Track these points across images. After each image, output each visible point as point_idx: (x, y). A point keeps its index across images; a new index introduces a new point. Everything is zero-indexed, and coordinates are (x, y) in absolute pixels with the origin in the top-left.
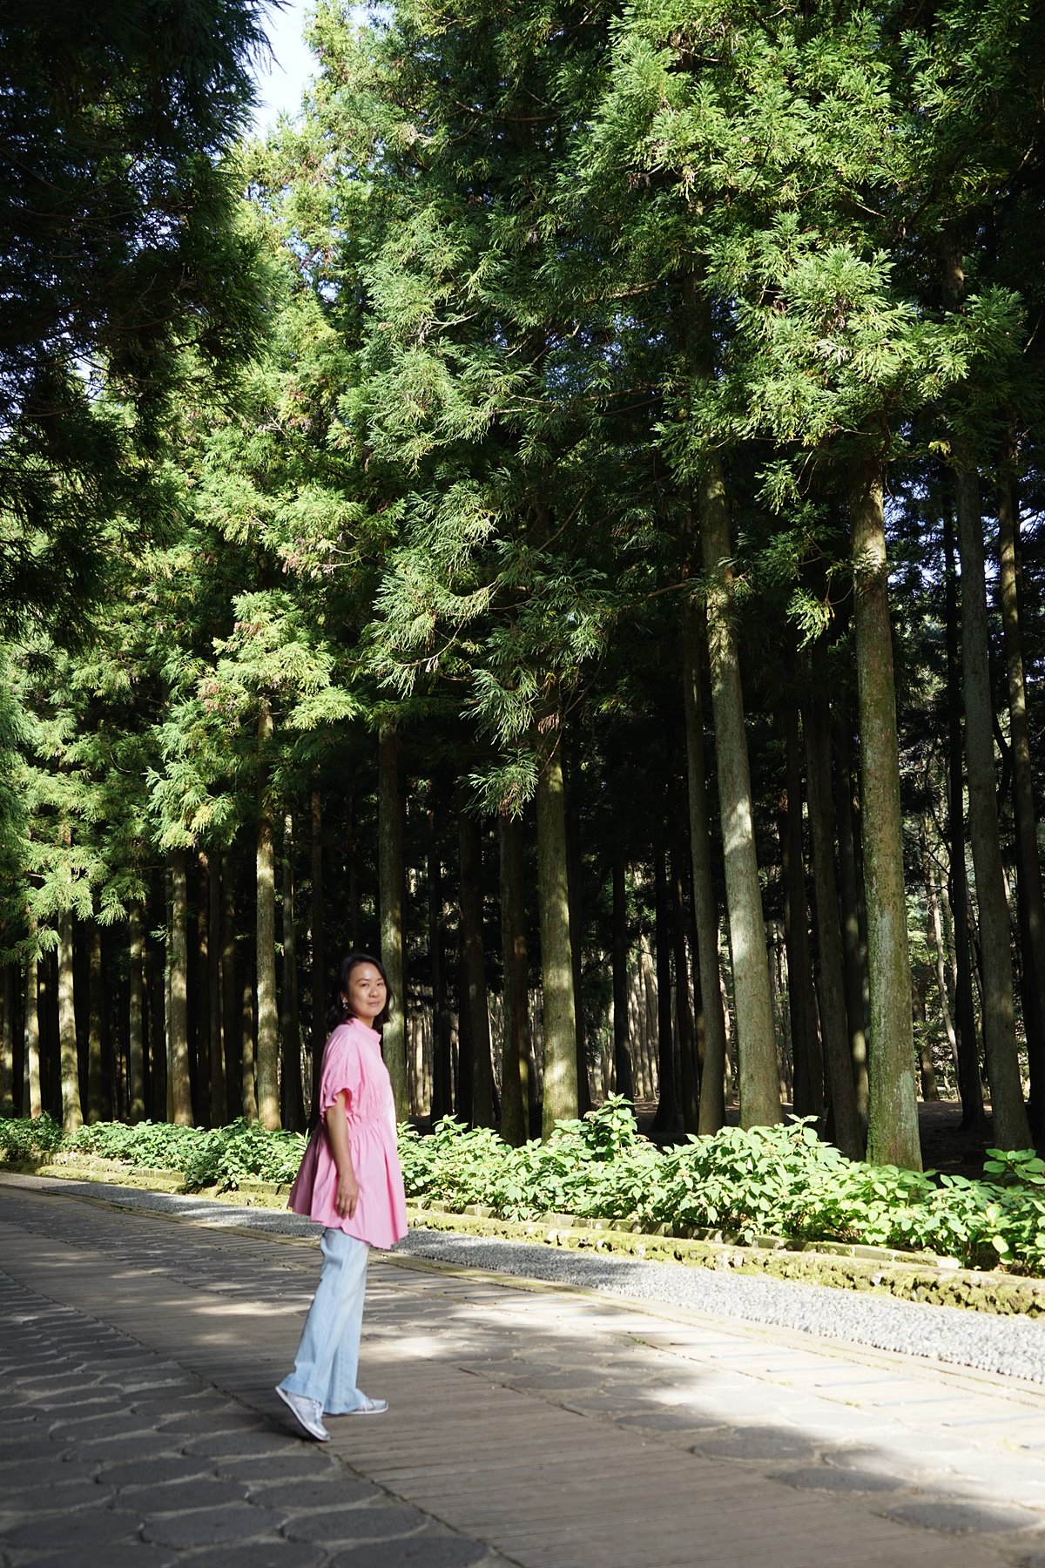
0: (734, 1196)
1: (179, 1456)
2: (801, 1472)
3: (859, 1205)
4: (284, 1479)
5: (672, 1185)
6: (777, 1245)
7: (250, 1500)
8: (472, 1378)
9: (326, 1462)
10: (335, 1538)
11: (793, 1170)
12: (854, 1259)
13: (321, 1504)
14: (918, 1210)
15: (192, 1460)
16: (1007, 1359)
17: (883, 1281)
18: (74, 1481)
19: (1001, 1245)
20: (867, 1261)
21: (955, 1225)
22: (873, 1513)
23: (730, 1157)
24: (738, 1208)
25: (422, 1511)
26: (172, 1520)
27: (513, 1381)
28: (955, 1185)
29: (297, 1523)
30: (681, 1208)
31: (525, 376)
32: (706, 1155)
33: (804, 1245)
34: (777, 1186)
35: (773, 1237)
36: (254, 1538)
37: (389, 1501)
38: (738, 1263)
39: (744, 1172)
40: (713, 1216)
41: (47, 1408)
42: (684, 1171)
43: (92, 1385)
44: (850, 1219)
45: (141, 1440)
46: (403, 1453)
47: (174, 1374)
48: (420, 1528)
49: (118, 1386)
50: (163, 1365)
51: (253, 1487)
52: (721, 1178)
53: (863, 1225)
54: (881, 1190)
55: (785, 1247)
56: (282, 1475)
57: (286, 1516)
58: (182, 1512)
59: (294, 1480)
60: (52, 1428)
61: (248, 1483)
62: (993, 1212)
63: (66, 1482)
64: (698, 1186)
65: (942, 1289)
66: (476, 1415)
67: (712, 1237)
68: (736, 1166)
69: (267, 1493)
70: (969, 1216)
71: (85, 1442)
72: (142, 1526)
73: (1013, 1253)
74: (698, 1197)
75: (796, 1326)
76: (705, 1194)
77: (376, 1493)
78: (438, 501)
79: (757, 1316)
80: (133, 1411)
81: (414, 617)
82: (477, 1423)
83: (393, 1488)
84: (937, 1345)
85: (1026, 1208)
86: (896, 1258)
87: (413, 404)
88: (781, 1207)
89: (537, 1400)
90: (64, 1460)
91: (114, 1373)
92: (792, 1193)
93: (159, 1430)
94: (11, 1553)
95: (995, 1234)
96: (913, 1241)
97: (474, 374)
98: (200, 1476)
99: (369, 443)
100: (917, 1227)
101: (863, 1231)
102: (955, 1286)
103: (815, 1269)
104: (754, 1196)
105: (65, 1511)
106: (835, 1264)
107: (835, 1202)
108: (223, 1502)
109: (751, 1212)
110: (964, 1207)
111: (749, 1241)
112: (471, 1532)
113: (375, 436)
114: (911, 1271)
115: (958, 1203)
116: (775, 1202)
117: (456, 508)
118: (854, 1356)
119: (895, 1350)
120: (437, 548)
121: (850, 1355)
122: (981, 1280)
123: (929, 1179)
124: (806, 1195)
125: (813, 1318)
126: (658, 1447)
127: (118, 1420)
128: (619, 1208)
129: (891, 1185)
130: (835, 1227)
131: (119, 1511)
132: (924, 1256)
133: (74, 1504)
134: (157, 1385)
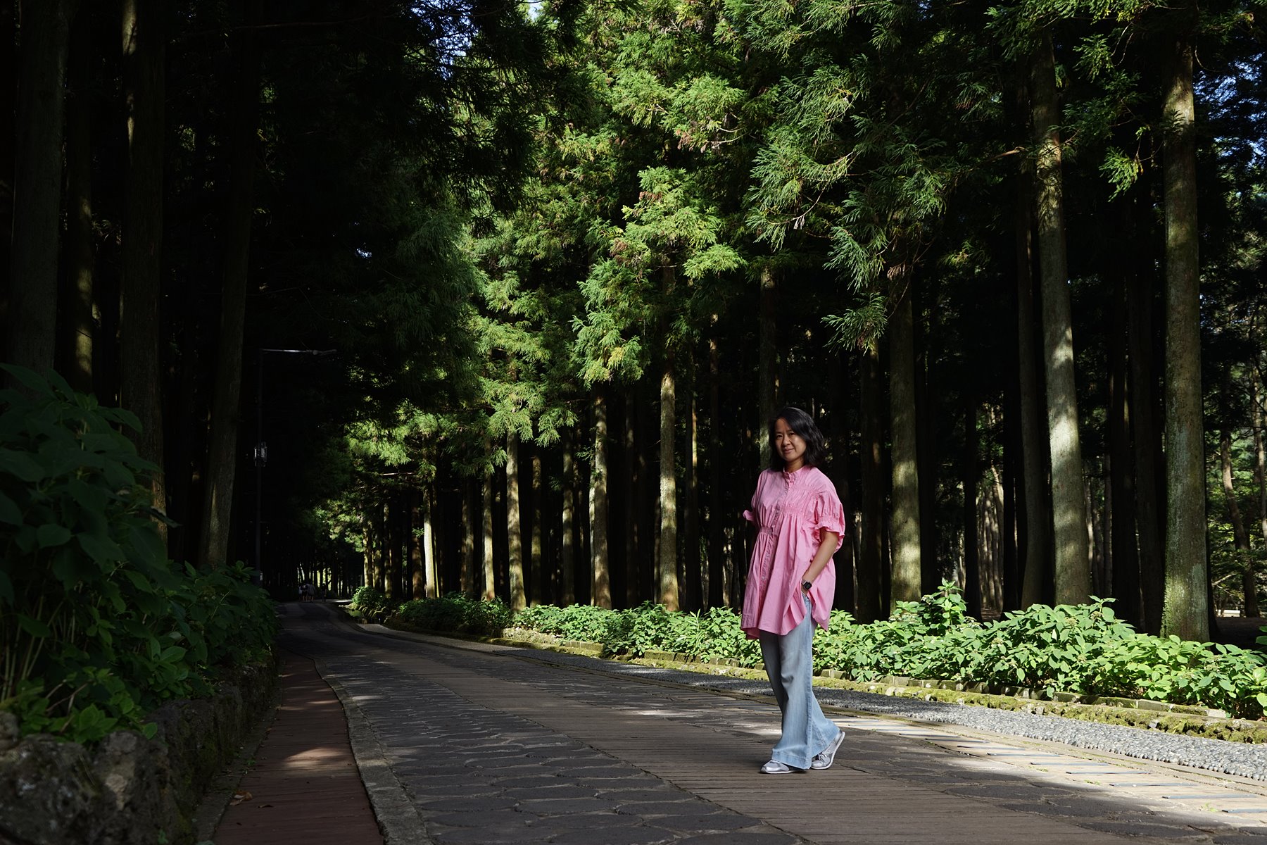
0: (1040, 660)
1: (553, 777)
2: (1024, 805)
3: (1144, 667)
4: (626, 789)
5: (989, 652)
6: (1073, 699)
7: (597, 797)
9: (660, 783)
10: (652, 814)
11: (1092, 640)
12: (1136, 709)
13: (648, 800)
14: (1193, 673)
15: (562, 778)
16: (1234, 765)
17: (1159, 726)
18: (477, 785)
19: (1263, 700)
20: (1147, 711)
21: (1226, 684)
22: (1069, 824)
23: (1037, 629)
24: (1043, 670)
25: (721, 807)
26: (539, 803)
28: (1228, 652)
29: (627, 807)
30: (995, 670)
32: (1018, 628)
33: (1097, 699)
34: (1077, 653)
35: (1071, 693)
36: (594, 813)
37: (700, 802)
38: (1040, 710)
39: (1049, 640)
40: (1021, 675)
41: (466, 754)
42: (999, 639)
43: (502, 744)
44: (1135, 679)
45: (528, 768)
47: (562, 740)
48: (716, 813)
49: (520, 745)
50: (556, 737)
51: (601, 791)
52: (1029, 645)
53: (1147, 683)
54: (1164, 656)
55: (1080, 700)
56: (624, 786)
57: (620, 805)
58: (547, 800)
59: (633, 789)
60: (467, 761)
61: (599, 790)
62: (1259, 674)
63: (471, 785)
64: (1010, 652)
65: (1208, 732)
67: (1021, 693)
68: (1042, 635)
69: (611, 795)
70: (1240, 676)
71: (489, 769)
72: (517, 805)
74: (1009, 660)
75: (1066, 742)
76: (1015, 658)
77: (691, 797)
78: (805, 84)
79: (1037, 735)
80: (527, 756)
81: (784, 182)
83: (703, 797)
86: (1172, 710)
88: (1080, 670)
90: (472, 776)
92: (1089, 658)
93: (544, 765)
94: (423, 812)
95: (1259, 691)
96: (1188, 697)
99: (746, 36)
100: (1192, 685)
101: (1148, 688)
102: (1219, 729)
103: (1103, 717)
105: (466, 797)
106: (1119, 713)
107: (1123, 664)
108: (579, 797)
109: (1054, 674)
110: (1234, 670)
111: (1051, 696)
112: (751, 815)
113: (754, 30)
114: (1182, 719)
115: (1229, 666)
116: (1074, 666)
117: (819, 89)
118: (1108, 760)
119: (1143, 758)
120: (804, 123)
121: (1104, 759)
122: (1242, 727)
123: (1207, 648)
124: (1100, 659)
125: (1082, 737)
126: (917, 789)
127: (515, 759)
128: (946, 670)
129: (1172, 653)
130: (1123, 685)
131: (503, 798)
132: (1196, 709)
133: (471, 794)
134: (548, 745)
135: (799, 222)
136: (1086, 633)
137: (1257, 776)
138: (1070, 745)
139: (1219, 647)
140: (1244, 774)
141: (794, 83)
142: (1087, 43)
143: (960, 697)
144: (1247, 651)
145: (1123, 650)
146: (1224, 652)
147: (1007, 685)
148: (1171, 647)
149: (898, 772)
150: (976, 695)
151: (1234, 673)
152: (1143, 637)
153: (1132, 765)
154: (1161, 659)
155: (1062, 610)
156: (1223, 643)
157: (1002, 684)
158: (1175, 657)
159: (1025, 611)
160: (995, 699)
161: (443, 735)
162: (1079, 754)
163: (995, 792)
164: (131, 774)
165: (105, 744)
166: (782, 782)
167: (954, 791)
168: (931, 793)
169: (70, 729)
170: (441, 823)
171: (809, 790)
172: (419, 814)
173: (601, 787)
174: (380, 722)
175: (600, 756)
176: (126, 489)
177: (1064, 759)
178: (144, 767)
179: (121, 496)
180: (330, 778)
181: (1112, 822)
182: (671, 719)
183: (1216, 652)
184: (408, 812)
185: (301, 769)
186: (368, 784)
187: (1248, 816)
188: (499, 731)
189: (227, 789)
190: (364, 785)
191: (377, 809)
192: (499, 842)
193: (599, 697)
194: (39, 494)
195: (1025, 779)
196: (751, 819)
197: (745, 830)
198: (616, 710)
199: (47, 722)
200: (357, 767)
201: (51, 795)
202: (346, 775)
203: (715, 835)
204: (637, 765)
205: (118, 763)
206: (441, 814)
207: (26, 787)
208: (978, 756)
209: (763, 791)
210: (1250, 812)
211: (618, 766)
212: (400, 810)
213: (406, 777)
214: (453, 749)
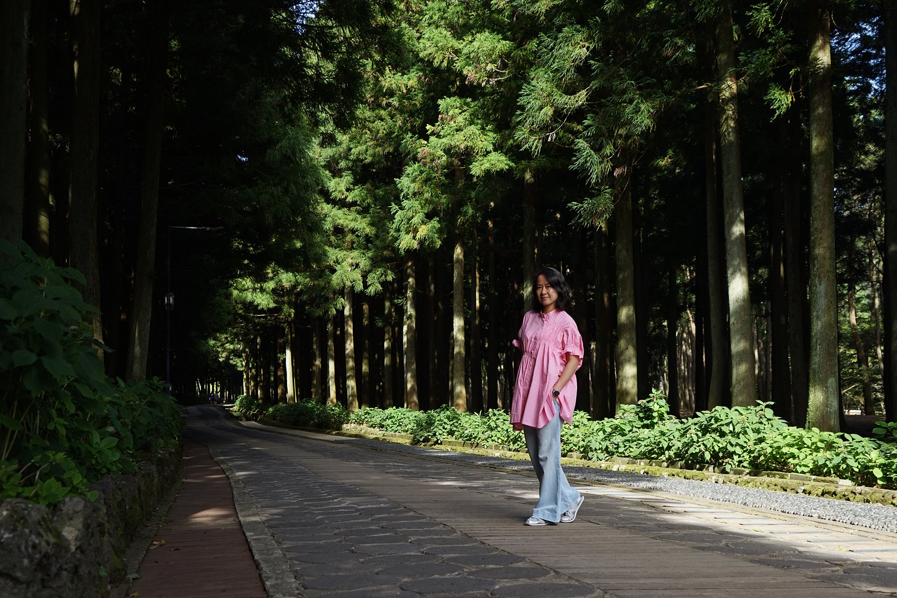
0: (721, 446)
1: (379, 528)
2: (710, 547)
3: (794, 450)
4: (430, 537)
5: (685, 440)
6: (744, 473)
7: (410, 542)
9: (455, 532)
10: (448, 554)
11: (758, 431)
12: (789, 479)
13: (446, 544)
14: (828, 454)
15: (385, 530)
16: (857, 518)
17: (804, 491)
18: (325, 534)
19: (878, 473)
20: (796, 481)
21: (851, 462)
22: (742, 560)
23: (719, 423)
24: (723, 452)
25: (497, 549)
26: (369, 547)
28: (853, 439)
29: (431, 549)
30: (689, 452)
32: (705, 423)
33: (760, 472)
34: (747, 441)
35: (743, 469)
36: (408, 553)
37: (482, 545)
38: (721, 480)
39: (728, 432)
40: (708, 456)
41: (316, 512)
42: (692, 431)
43: (342, 505)
44: (788, 459)
45: (361, 522)
47: (385, 503)
48: (494, 553)
50: (380, 500)
51: (413, 538)
52: (713, 435)
53: (796, 461)
54: (808, 442)
55: (749, 473)
57: (426, 548)
58: (374, 544)
59: (435, 537)
60: (318, 518)
62: (874, 455)
63: (320, 535)
64: (700, 440)
65: (838, 495)
67: (707, 469)
68: (722, 428)
69: (420, 541)
70: (861, 456)
71: (333, 523)
72: (353, 548)
73: (885, 478)
74: (699, 446)
75: (740, 503)
76: (704, 444)
77: (476, 543)
78: (556, 38)
79: (719, 498)
80: (360, 514)
81: (541, 108)
83: (483, 541)
84: (819, 512)
86: (813, 480)
88: (749, 453)
90: (321, 528)
92: (755, 444)
93: (372, 520)
94: (287, 553)
95: (874, 467)
96: (825, 471)
100: (828, 463)
101: (797, 465)
102: (846, 494)
103: (765, 485)
104: (732, 445)
105: (317, 543)
106: (777, 482)
107: (779, 448)
108: (397, 542)
109: (731, 455)
110: (857, 452)
111: (729, 471)
112: (519, 555)
114: (821, 487)
115: (854, 449)
116: (745, 449)
117: (566, 41)
118: (769, 515)
119: (794, 513)
120: (555, 66)
121: (766, 514)
122: (863, 492)
123: (838, 437)
124: (763, 445)
125: (751, 499)
126: (635, 536)
127: (351, 516)
128: (655, 453)
129: (814, 440)
130: (780, 463)
131: (343, 543)
132: (830, 479)
133: (321, 541)
134: (375, 506)
135: (552, 137)
136: (754, 426)
137: (873, 526)
138: (742, 505)
140: (864, 525)
141: (548, 37)
142: (755, 9)
143: (665, 472)
144: (867, 439)
145: (779, 438)
146: (851, 440)
147: (697, 463)
148: (813, 436)
149: (622, 524)
150: (676, 470)
151: (857, 454)
152: (794, 430)
153: (786, 519)
154: (806, 444)
155: (736, 410)
156: (849, 433)
157: (694, 462)
158: (816, 443)
159: (711, 411)
160: (689, 473)
161: (300, 499)
162: (748, 511)
163: (689, 538)
164: (80, 526)
165: (62, 505)
166: (540, 531)
167: (661, 538)
168: (645, 538)
169: (36, 495)
170: (299, 561)
171: (559, 537)
172: (284, 555)
173: (413, 535)
174: (256, 490)
175: (412, 514)
176: (75, 325)
177: (738, 515)
178: (89, 521)
179: (71, 330)
180: (221, 529)
181: (772, 558)
182: (461, 488)
183: (845, 439)
184: (276, 553)
185: (200, 523)
186: (248, 534)
187: (867, 554)
188: (340, 496)
189: (147, 538)
190: (245, 535)
191: (254, 551)
192: (341, 574)
193: (410, 473)
194: (13, 329)
195: (711, 529)
196: (519, 557)
197: (515, 565)
198: (422, 481)
199: (20, 490)
200: (240, 522)
201: (24, 541)
202: (232, 527)
203: (493, 568)
204: (438, 520)
205: (71, 519)
206: (299, 554)
207: (6, 536)
208: (677, 513)
209: (527, 537)
210: (869, 551)
211: (424, 521)
212: (270, 552)
213: (274, 529)
214: (307, 509)
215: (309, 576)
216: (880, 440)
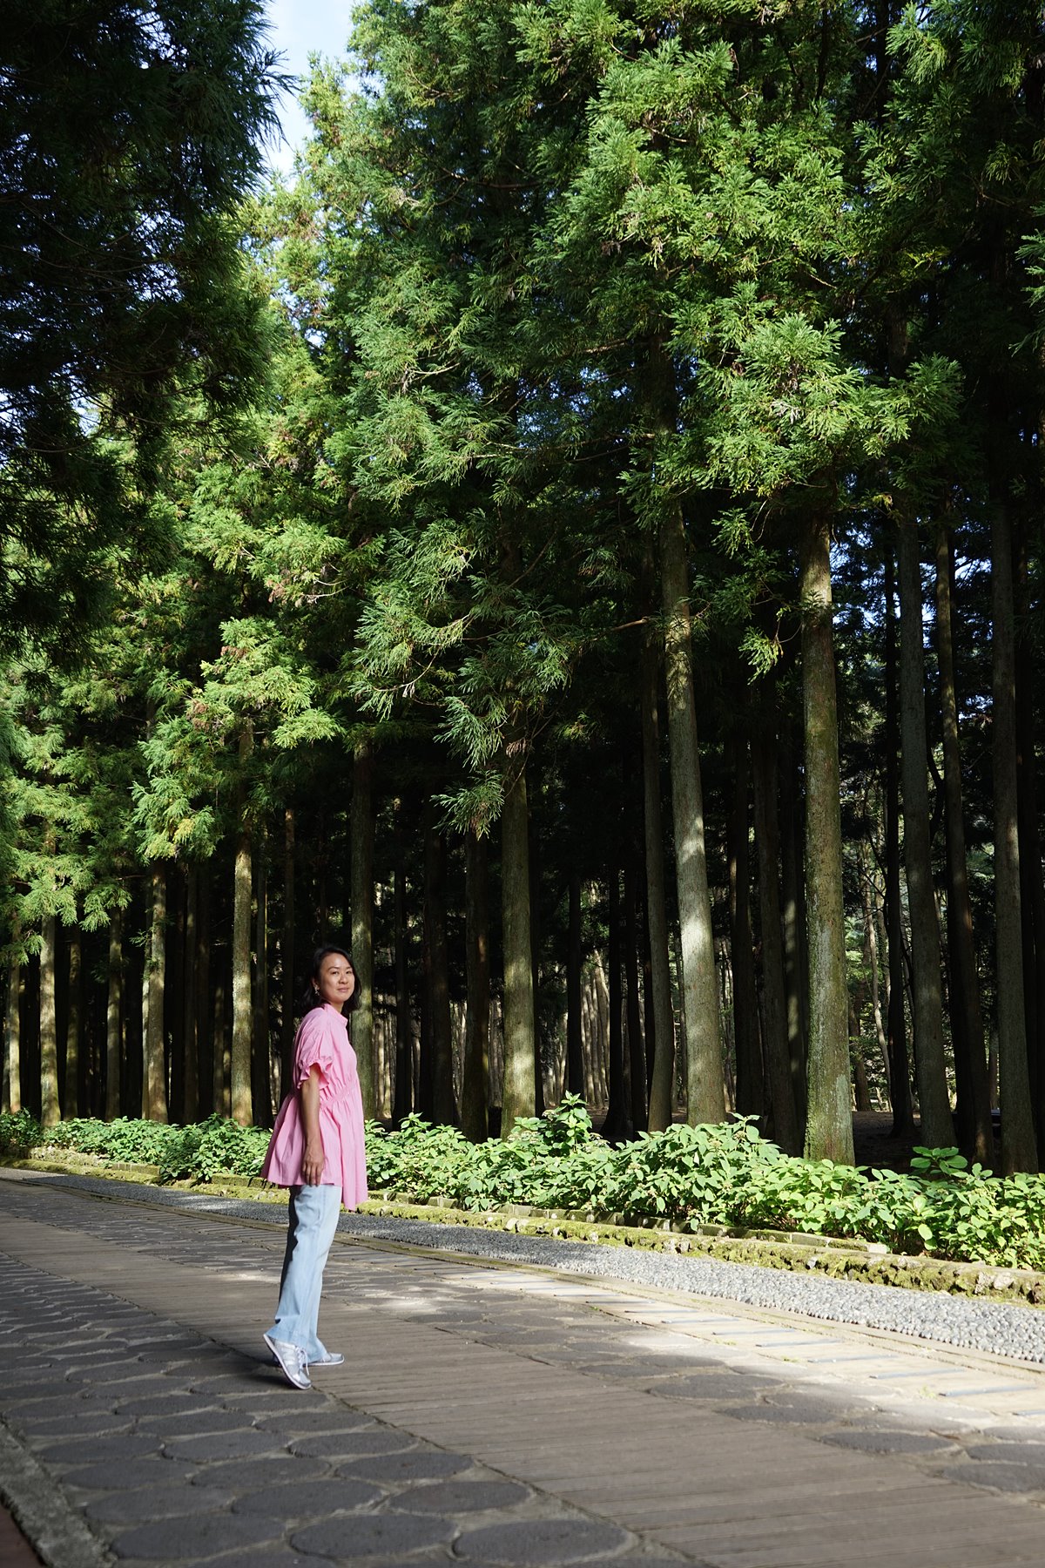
0: (681, 1188)
1: (188, 1394)
2: (745, 1409)
3: (796, 1196)
4: (286, 1411)
5: (624, 1178)
6: (721, 1233)
7: (257, 1427)
8: (447, 1336)
9: (323, 1398)
10: (336, 1453)
12: (791, 1245)
13: (321, 1429)
14: (849, 1201)
15: (197, 1397)
16: (928, 1326)
17: (818, 1264)
18: (96, 1413)
19: (925, 1232)
20: (803, 1247)
21: (884, 1214)
22: (807, 1438)
23: (678, 1152)
24: (685, 1198)
25: (412, 1435)
26: (190, 1441)
27: (485, 1338)
28: (885, 1178)
29: (301, 1443)
30: (632, 1199)
31: (500, 424)
32: (656, 1150)
33: (745, 1232)
34: (721, 1179)
35: (717, 1225)
36: (265, 1455)
37: (382, 1428)
38: (684, 1248)
39: (691, 1165)
40: (661, 1205)
41: (60, 1357)
42: (635, 1164)
43: (99, 1339)
44: (787, 1209)
45: (150, 1381)
46: (390, 1392)
47: (174, 1331)
48: (412, 1447)
49: (123, 1340)
50: (163, 1324)
51: (259, 1417)
52: (669, 1171)
54: (817, 1183)
55: (728, 1234)
56: (284, 1408)
57: (290, 1439)
58: (196, 1436)
59: (295, 1411)
60: (68, 1372)
61: (254, 1414)
62: (919, 1203)
63: (89, 1414)
64: (648, 1178)
65: (871, 1271)
66: (454, 1363)
67: (660, 1226)
68: (684, 1159)
69: (270, 1421)
70: (898, 1205)
71: (100, 1383)
72: (162, 1446)
73: (936, 1240)
74: (648, 1188)
75: (739, 1298)
76: (655, 1186)
77: (369, 1421)
78: (417, 538)
79: (703, 1289)
80: (140, 1359)
81: (392, 645)
82: (454, 1370)
83: (382, 1417)
84: (865, 1314)
85: (949, 1198)
86: (830, 1244)
87: (396, 448)
88: (725, 1198)
89: (507, 1353)
90: (84, 1398)
91: (118, 1329)
92: (735, 1185)
93: (167, 1374)
94: (47, 1466)
95: (920, 1222)
96: (845, 1228)
97: (454, 420)
98: (210, 1408)
99: (354, 483)
100: (849, 1216)
101: (800, 1220)
102: (883, 1269)
103: (756, 1253)
104: (699, 1188)
105: (91, 1435)
106: (774, 1249)
107: (775, 1192)
108: (234, 1428)
109: (697, 1203)
110: (893, 1198)
111: (695, 1229)
112: (457, 1450)
113: (360, 476)
114: (843, 1255)
115: (887, 1194)
116: (719, 1193)
117: (433, 545)
118: (791, 1323)
119: (828, 1318)
120: (415, 581)
121: (787, 1322)
122: (907, 1264)
124: (748, 1186)
125: (754, 1291)
126: (618, 1388)
127: (128, 1366)
128: (574, 1198)
129: (826, 1178)
130: (775, 1215)
131: (141, 1435)
132: (855, 1243)
133: (98, 1430)
134: (158, 1340)
135: (409, 690)
136: (731, 1156)
138: (744, 1303)
139: (875, 1172)
140: (941, 1338)
141: (405, 535)
143: (594, 1231)
144: (904, 1176)
145: (773, 1177)
146: (881, 1178)
147: (643, 1214)
148: (825, 1171)
149: (584, 1360)
150: (610, 1228)
151: (893, 1202)
152: (794, 1161)
153: (821, 1330)
154: (814, 1185)
155: (703, 1129)
156: (879, 1168)
157: (641, 1214)
158: (828, 1183)
159: (664, 1131)
160: (632, 1232)
161: (16, 1326)
162: (758, 1316)
166: (463, 1387)
167: (659, 1390)
168: (635, 1394)
170: (80, 1485)
172: (44, 1470)
173: (256, 1409)
181: (846, 1430)
184: (29, 1468)
192: (169, 1515)
193: (180, 1250)
196: (459, 1455)
197: (462, 1476)
198: (208, 1272)
206: (72, 1467)
208: (652, 1326)
212: (17, 1466)
214: (39, 1350)
215: (112, 1523)
216: (923, 1176)
